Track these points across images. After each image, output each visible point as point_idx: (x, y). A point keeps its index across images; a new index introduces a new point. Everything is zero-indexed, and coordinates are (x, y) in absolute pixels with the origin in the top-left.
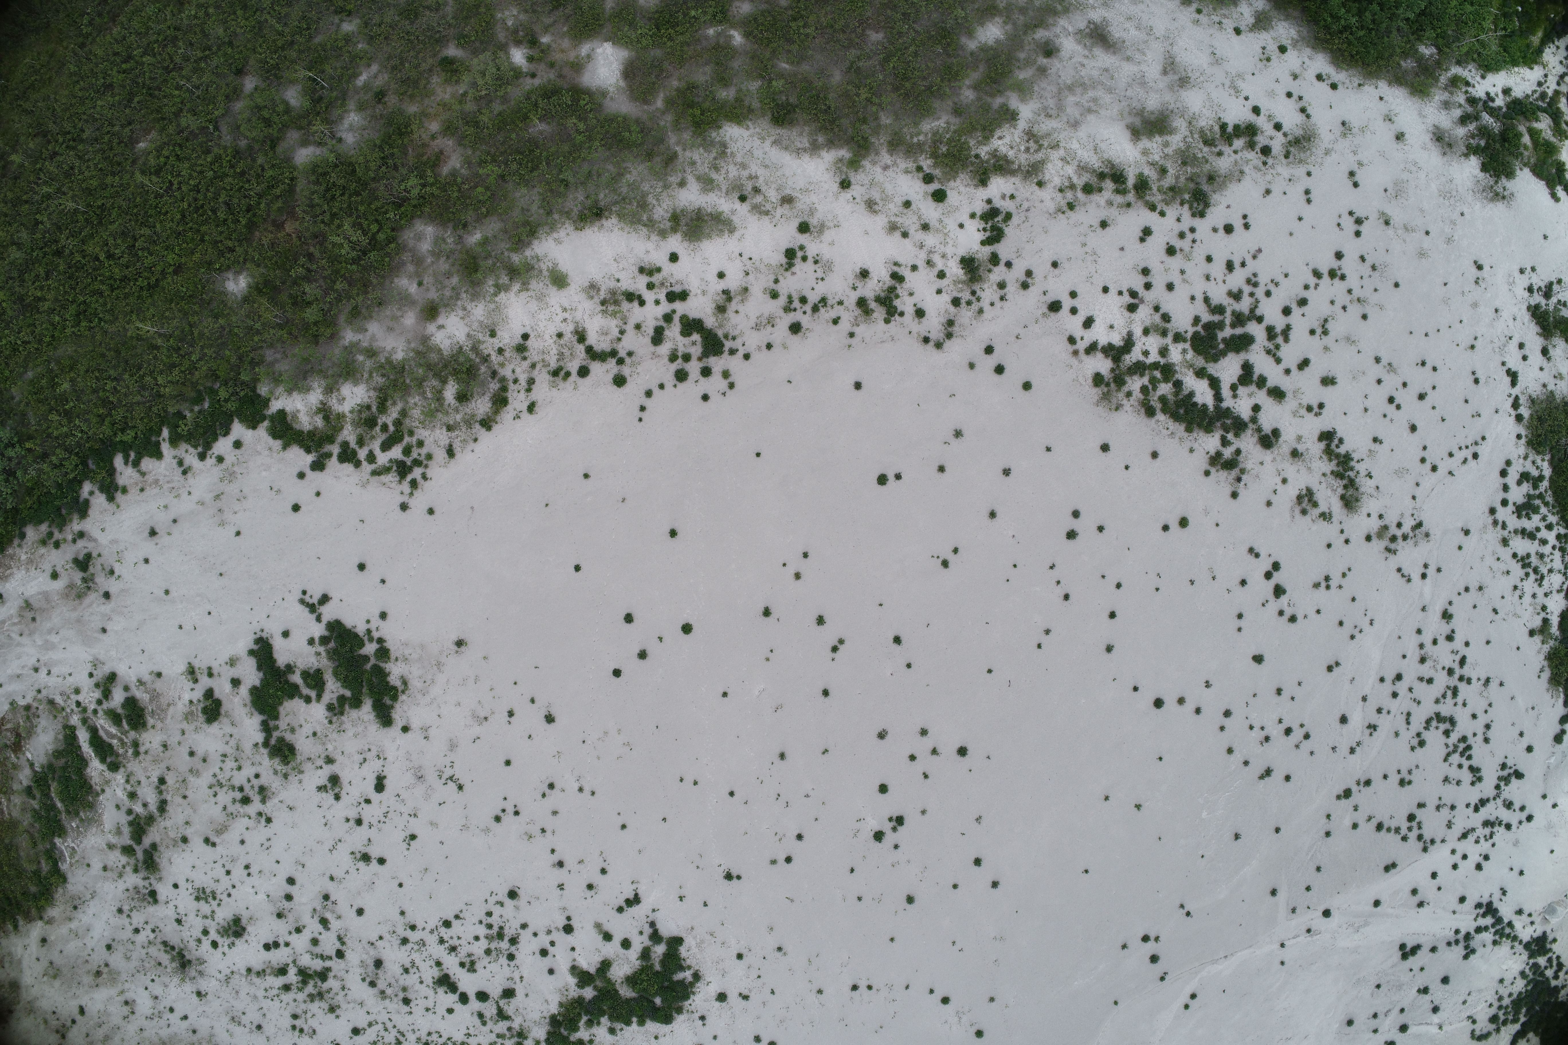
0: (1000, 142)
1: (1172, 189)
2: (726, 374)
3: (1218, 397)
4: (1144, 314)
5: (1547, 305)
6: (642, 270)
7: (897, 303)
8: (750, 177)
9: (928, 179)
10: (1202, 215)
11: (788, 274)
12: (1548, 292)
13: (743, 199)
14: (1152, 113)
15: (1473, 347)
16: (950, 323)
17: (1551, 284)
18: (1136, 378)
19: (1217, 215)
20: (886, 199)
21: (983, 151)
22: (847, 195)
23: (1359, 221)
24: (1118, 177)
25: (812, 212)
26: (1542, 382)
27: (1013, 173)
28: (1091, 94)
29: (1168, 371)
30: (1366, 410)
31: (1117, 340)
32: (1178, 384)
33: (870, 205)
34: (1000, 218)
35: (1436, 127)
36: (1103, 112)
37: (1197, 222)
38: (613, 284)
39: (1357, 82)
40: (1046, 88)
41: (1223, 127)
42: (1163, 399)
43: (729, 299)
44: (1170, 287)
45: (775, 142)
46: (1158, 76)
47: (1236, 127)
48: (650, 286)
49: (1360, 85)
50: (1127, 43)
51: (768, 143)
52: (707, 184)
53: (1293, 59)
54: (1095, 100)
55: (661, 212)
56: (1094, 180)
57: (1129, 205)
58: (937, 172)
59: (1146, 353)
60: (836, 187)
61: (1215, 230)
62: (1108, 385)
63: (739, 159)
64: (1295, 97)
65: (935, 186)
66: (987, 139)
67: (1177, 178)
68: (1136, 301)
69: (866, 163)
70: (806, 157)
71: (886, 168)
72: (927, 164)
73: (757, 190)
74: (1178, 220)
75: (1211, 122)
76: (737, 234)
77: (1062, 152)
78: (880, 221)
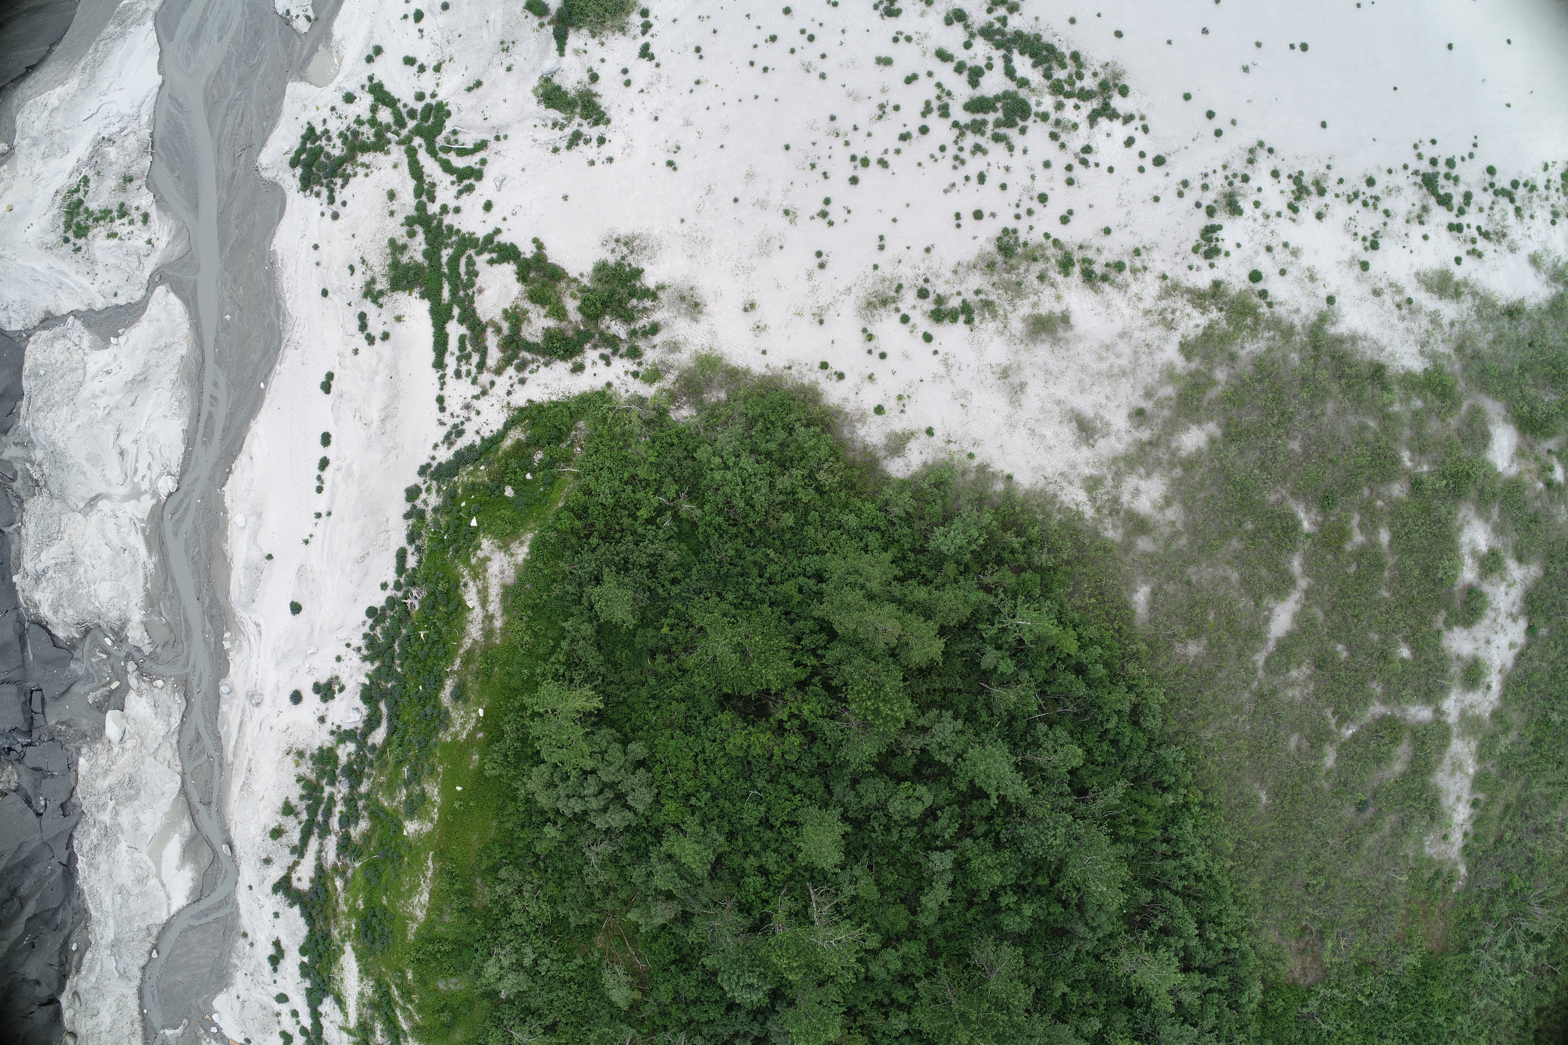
0: (1198, 321)
1: (1035, 259)
2: (1420, 156)
3: (1008, 60)
4: (1076, 142)
5: (580, 125)
6: (1480, 255)
7: (1294, 187)
8: (1403, 319)
9: (1263, 294)
10: (1005, 231)
11: (1376, 229)
12: (576, 139)
13: (1409, 301)
14: (1043, 341)
15: (698, 82)
16: (1251, 161)
17: (569, 147)
18: (1087, 88)
19: (989, 230)
20: (1299, 280)
21: (1215, 314)
22: (1330, 290)
23: (824, 214)
24: (1088, 276)
25: (1358, 280)
26: (604, 48)
27: (1189, 291)
28: (1105, 366)
29: (1057, 88)
30: (843, 31)
31: (1104, 123)
32: (1047, 76)
33: (1312, 278)
34: (1203, 249)
35: (695, 320)
36: (1096, 345)
37: (1012, 224)
38: (1498, 248)
39: (793, 371)
40: (1147, 375)
41: (969, 321)
42: (1063, 66)
43: (1419, 217)
44: (1047, 165)
45: (1383, 350)
46: (1030, 382)
47: (954, 320)
48: (1474, 241)
49: (790, 368)
50: (1057, 419)
51: (1389, 349)
52: (1435, 319)
53: (870, 397)
54: (1101, 358)
55: (1467, 302)
56: (1113, 274)
57: (1081, 247)
58: (1256, 300)
59: (1077, 107)
60: (1338, 299)
61: (993, 215)
62: (1116, 85)
63: (1412, 337)
64: (876, 353)
65: (1259, 286)
66: (1210, 327)
67: (1027, 270)
68: (1082, 155)
69: (1313, 318)
70: (1361, 331)
71: (1297, 311)
72: (1264, 309)
73: (1399, 306)
74: (1031, 228)
75: (983, 326)
76: (1414, 270)
77: (1141, 306)
78: (1306, 260)
